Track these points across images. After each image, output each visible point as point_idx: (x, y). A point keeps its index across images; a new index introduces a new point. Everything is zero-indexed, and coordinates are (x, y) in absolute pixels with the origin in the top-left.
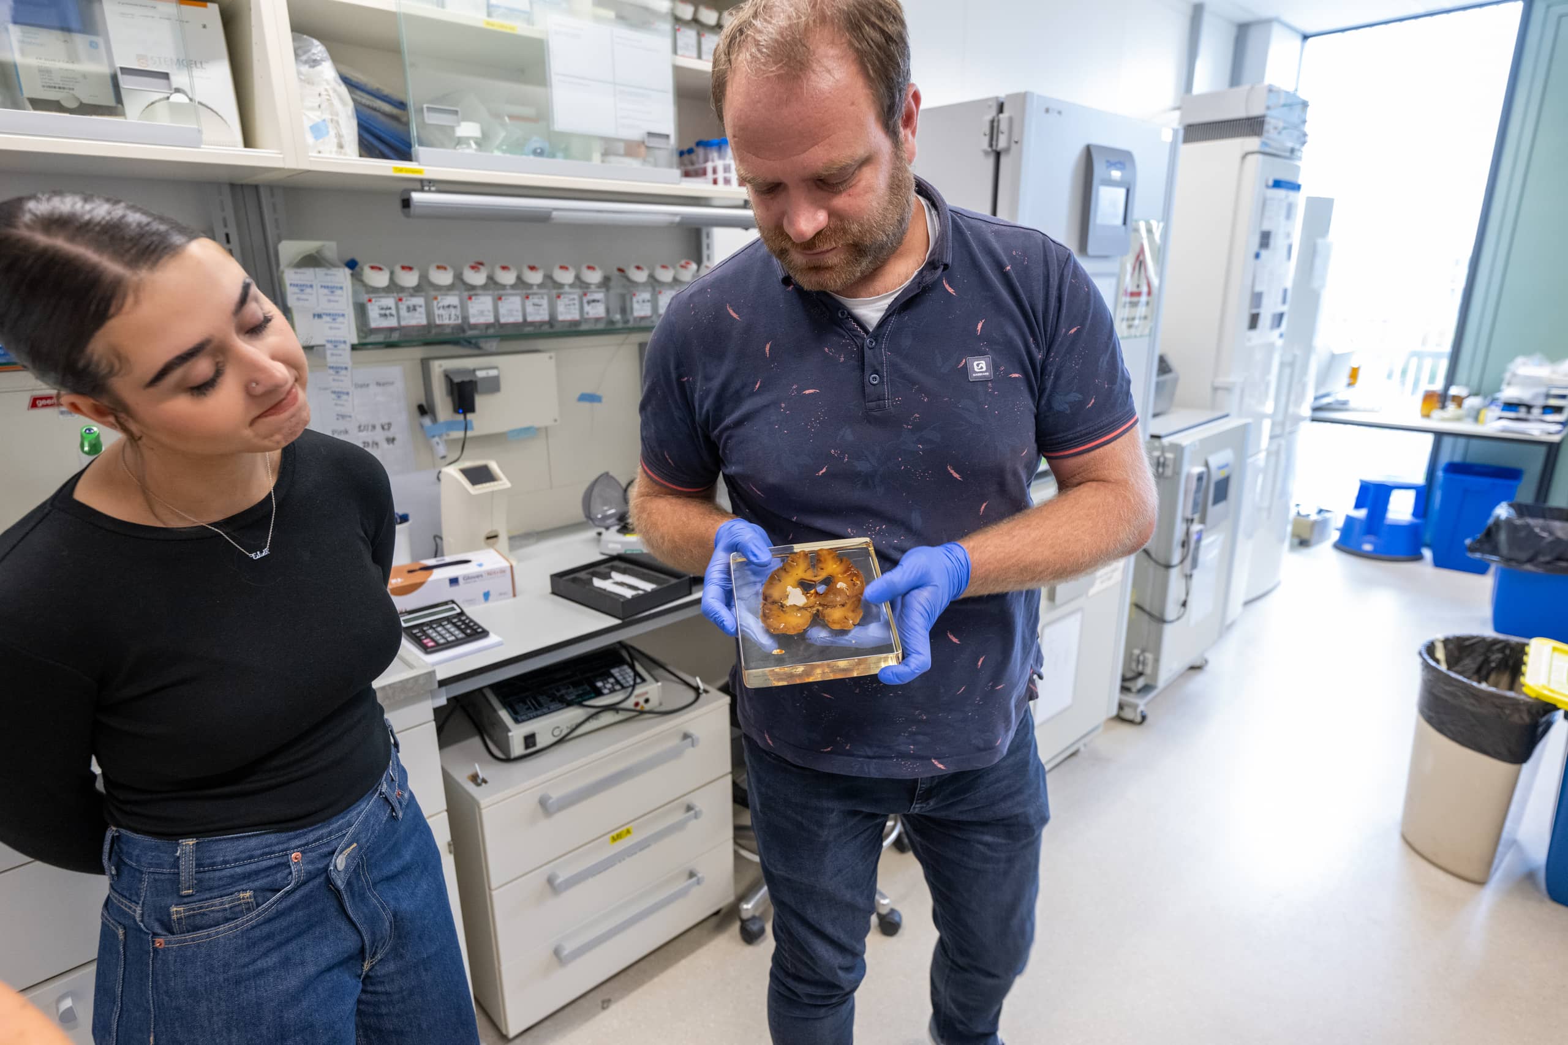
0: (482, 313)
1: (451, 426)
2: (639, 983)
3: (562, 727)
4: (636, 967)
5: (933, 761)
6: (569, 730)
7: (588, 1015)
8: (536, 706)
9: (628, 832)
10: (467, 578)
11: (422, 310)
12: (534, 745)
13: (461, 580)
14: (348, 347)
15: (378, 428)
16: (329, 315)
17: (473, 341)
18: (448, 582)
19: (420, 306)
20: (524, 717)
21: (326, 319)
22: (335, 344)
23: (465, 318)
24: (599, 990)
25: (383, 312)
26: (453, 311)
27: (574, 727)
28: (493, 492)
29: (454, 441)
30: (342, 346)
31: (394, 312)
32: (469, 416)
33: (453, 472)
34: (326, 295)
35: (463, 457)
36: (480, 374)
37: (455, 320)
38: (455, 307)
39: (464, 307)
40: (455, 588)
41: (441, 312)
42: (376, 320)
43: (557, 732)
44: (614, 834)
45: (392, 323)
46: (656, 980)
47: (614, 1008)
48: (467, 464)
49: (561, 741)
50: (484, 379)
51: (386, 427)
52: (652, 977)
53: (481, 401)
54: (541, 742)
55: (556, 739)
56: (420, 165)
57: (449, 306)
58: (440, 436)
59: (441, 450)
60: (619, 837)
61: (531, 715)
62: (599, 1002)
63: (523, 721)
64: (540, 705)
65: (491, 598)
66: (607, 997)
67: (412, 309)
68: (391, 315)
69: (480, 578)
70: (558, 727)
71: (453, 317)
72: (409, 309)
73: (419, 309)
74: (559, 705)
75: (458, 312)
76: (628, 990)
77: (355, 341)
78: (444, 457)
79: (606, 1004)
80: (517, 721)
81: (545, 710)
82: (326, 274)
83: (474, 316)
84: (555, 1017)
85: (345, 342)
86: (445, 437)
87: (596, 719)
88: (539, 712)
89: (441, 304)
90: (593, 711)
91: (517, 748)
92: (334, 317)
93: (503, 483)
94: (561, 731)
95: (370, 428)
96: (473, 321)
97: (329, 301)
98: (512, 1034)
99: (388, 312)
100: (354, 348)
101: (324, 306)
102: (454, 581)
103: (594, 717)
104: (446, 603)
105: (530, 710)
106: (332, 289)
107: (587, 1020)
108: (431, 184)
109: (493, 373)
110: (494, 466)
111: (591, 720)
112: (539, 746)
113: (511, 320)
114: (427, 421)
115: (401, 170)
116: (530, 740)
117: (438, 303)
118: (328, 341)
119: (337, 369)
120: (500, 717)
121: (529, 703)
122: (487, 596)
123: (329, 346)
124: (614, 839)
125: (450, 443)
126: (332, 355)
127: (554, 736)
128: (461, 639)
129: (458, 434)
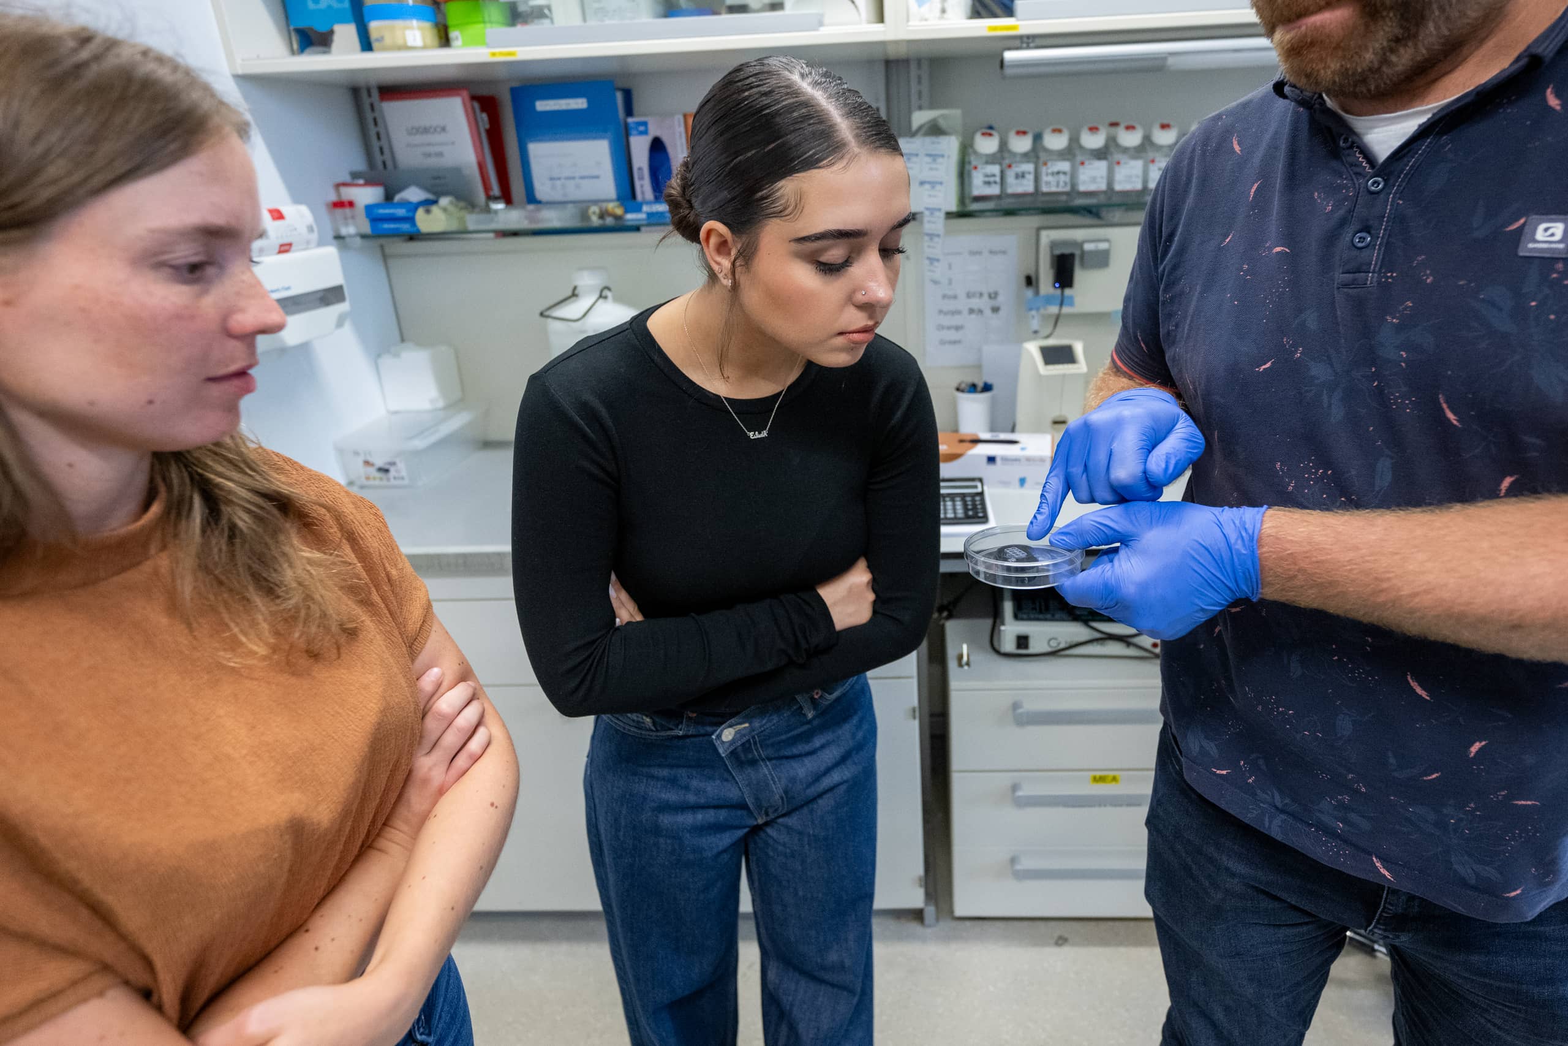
0: (1094, 180)
1: (1049, 300)
2: (1104, 942)
3: (1060, 639)
4: (1111, 923)
5: (1374, 859)
6: (1067, 645)
7: (1038, 942)
8: (1043, 608)
9: (1114, 779)
10: (1006, 460)
11: (1030, 178)
12: (1026, 647)
13: (998, 461)
14: (942, 215)
15: (986, 297)
16: (929, 183)
17: (1094, 210)
18: (985, 460)
19: (1029, 173)
20: (1025, 616)
21: (927, 186)
22: (932, 210)
23: (1073, 185)
24: (1062, 923)
25: (987, 179)
26: (1062, 178)
27: (1074, 643)
28: (1064, 376)
29: (1050, 316)
30: (937, 214)
31: (998, 179)
32: (1068, 292)
33: (1032, 349)
34: (928, 163)
35: (1055, 333)
36: (1088, 247)
37: (1063, 187)
38: (1065, 173)
39: (1073, 175)
40: (991, 467)
41: (1050, 178)
42: (978, 188)
43: (1053, 643)
44: (1098, 774)
45: (995, 190)
46: (1122, 950)
47: (1067, 951)
48: (1051, 342)
49: (1054, 654)
50: (1091, 252)
51: (993, 295)
52: (1120, 944)
53: (1081, 276)
54: (1035, 647)
55: (1049, 650)
56: (1018, 20)
57: (1058, 173)
58: (1038, 309)
59: (1035, 324)
60: (1101, 779)
61: (1032, 616)
62: (1056, 935)
63: (1022, 619)
64: (1047, 609)
65: (1026, 485)
66: (1066, 935)
67: (1021, 176)
68: (995, 182)
69: (1018, 462)
70: (1055, 639)
71: (1062, 184)
72: (1017, 176)
73: (1027, 176)
74: (1064, 616)
75: (1067, 179)
76: (1088, 941)
77: (953, 207)
78: (1036, 332)
79: (1061, 941)
80: (1016, 617)
81: (1049, 616)
82: (933, 143)
83: (1084, 182)
84: (1010, 923)
85: (939, 210)
86: (1042, 311)
87: (1102, 644)
88: (1041, 616)
89: (1050, 171)
90: (1098, 635)
91: (1008, 644)
92: (933, 184)
93: (1081, 367)
94: (1059, 644)
95: (978, 295)
96: (1082, 188)
97: (931, 169)
98: (960, 910)
99: (992, 179)
100: (949, 215)
101: (927, 175)
102: (991, 460)
103: (1100, 642)
104: (973, 480)
105: (1034, 611)
106: (934, 157)
107: (1035, 945)
108: (1030, 40)
109: (1103, 246)
110: (1079, 348)
111: (1095, 644)
112: (1031, 651)
113: (1128, 187)
114: (1029, 293)
115: (995, 28)
116: (1023, 641)
117: (1047, 169)
118: (927, 209)
119: (931, 236)
120: (1003, 608)
121: (1038, 604)
122: (1022, 481)
123: (927, 213)
124: (1096, 780)
125: (1045, 318)
126: (929, 222)
127: (1050, 646)
128: (960, 519)
129: (1054, 309)
